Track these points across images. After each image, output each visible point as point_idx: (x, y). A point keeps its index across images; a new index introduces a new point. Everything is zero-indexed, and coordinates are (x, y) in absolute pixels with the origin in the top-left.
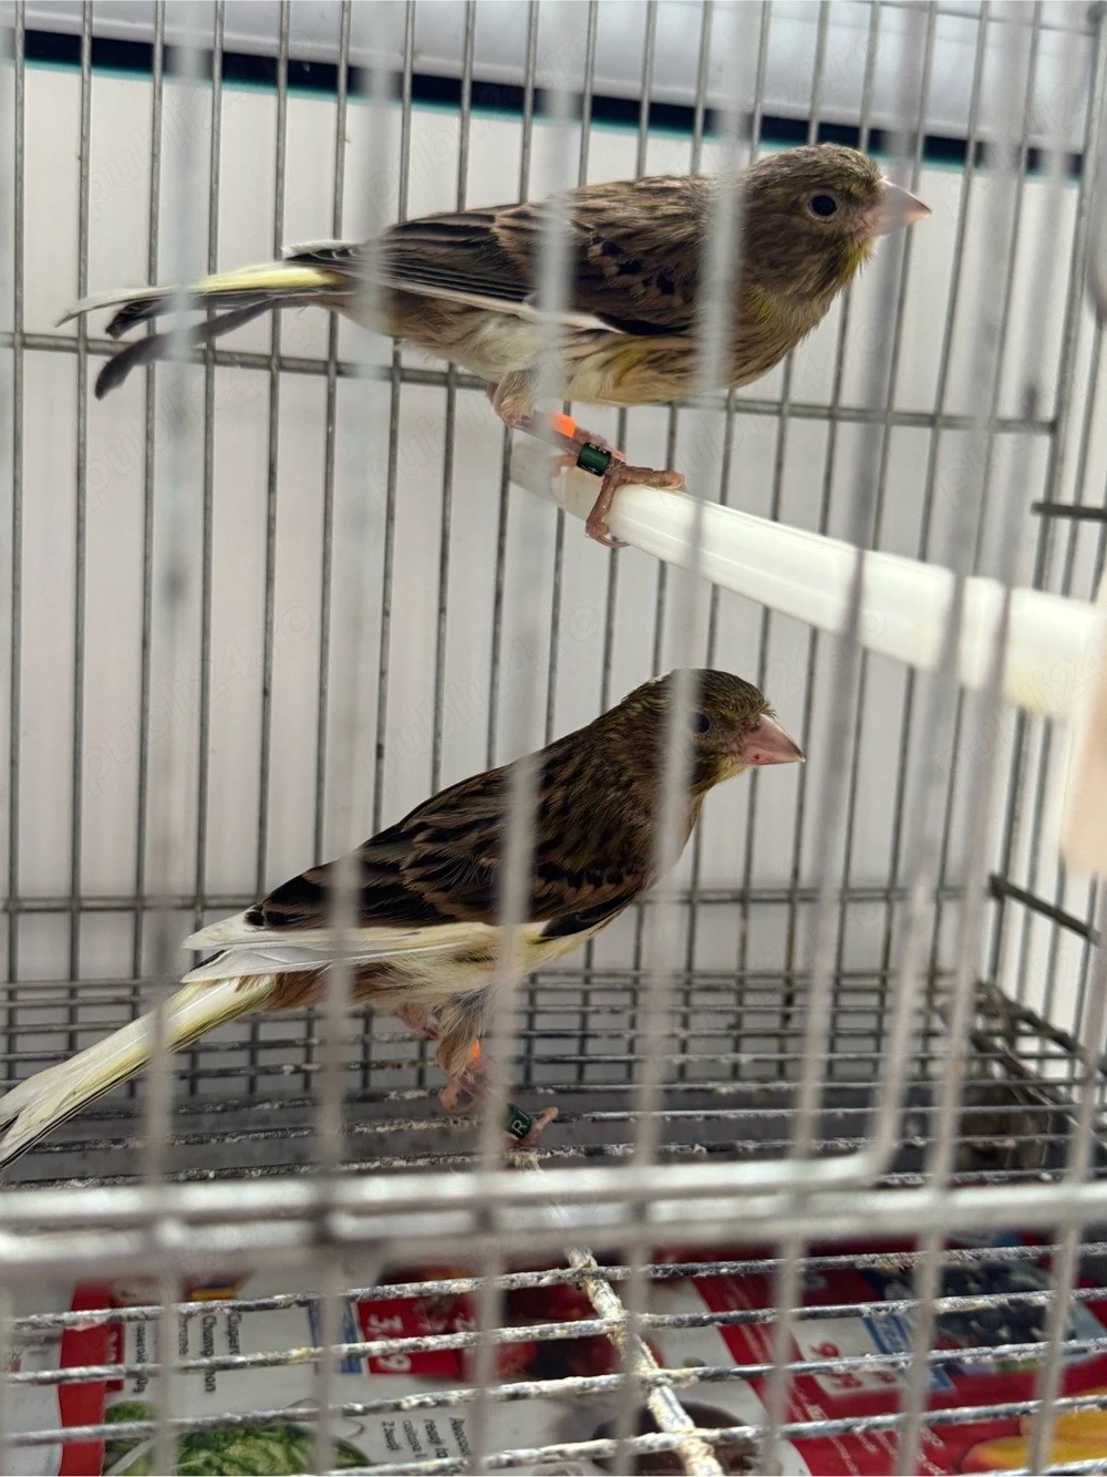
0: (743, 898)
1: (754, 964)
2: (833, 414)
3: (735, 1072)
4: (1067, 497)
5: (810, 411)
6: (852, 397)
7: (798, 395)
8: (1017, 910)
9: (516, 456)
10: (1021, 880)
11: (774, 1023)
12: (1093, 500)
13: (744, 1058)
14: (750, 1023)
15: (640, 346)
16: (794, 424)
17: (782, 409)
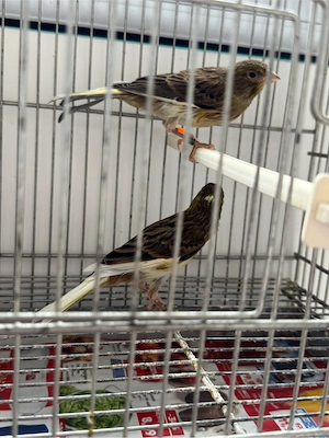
0: (228, 258)
1: (230, 276)
2: (254, 128)
3: (225, 303)
4: (318, 151)
5: (248, 127)
6: (259, 124)
7: (245, 122)
8: (302, 262)
9: (169, 138)
10: (303, 255)
11: (236, 291)
12: (325, 152)
13: (227, 300)
14: (229, 291)
15: (204, 112)
16: (244, 130)
17: (241, 126)
